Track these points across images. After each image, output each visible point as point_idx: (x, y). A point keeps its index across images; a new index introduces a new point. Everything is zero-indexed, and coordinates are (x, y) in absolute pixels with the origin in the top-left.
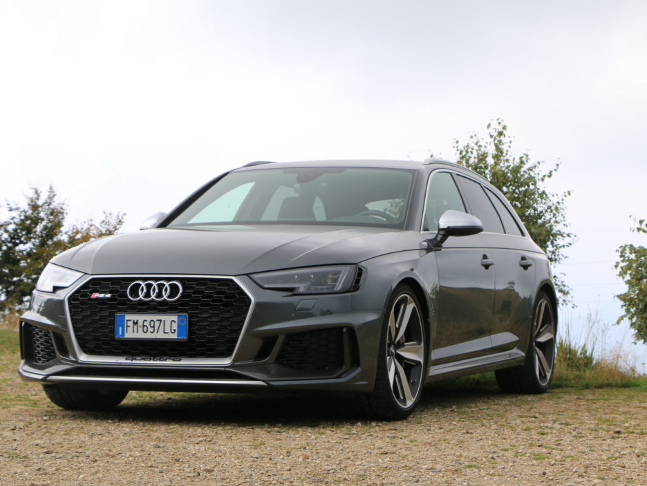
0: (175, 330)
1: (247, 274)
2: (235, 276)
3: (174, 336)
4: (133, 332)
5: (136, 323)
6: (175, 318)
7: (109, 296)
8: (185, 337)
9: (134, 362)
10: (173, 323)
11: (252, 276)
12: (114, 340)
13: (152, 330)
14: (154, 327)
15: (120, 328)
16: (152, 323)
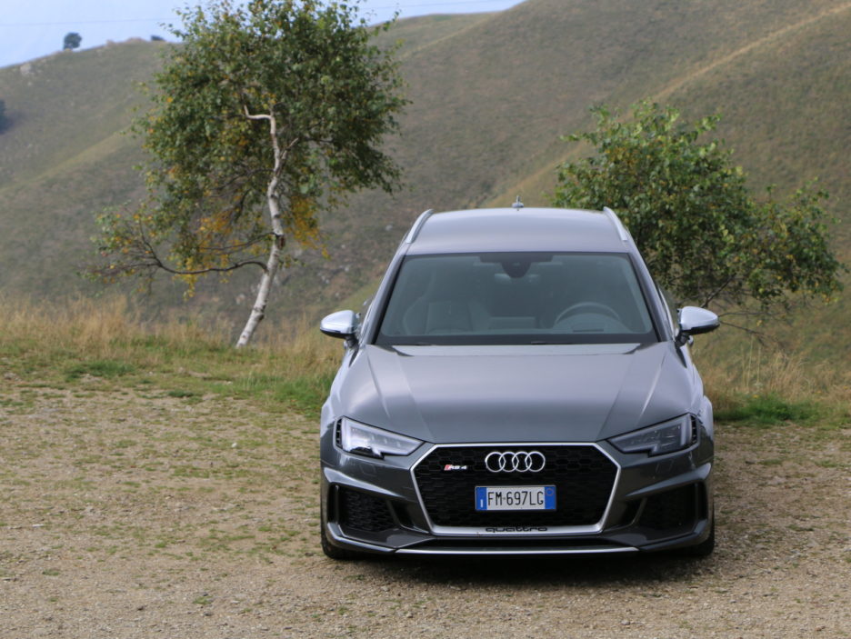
0: (542, 501)
1: (606, 440)
2: (595, 442)
3: (542, 507)
4: (497, 504)
5: (499, 495)
6: (542, 489)
7: (465, 467)
8: (553, 507)
9: (497, 533)
10: (540, 494)
11: (610, 440)
12: (473, 511)
13: (517, 501)
14: (519, 498)
15: (482, 501)
16: (517, 495)
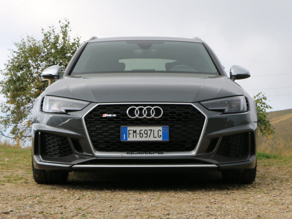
0: (161, 136)
1: (198, 102)
2: (192, 103)
3: (161, 139)
4: (133, 137)
5: (135, 132)
6: (161, 128)
7: (115, 115)
8: (167, 140)
9: (133, 155)
10: (159, 131)
11: (200, 102)
12: (120, 142)
13: (146, 136)
14: (147, 134)
15: (124, 135)
16: (146, 131)
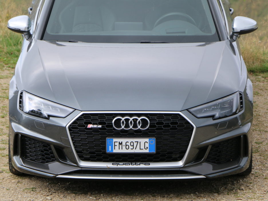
0: (147, 147)
1: (187, 110)
2: (180, 111)
3: (147, 151)
4: (119, 149)
5: (121, 144)
6: (147, 140)
7: (100, 126)
8: (154, 151)
9: (119, 166)
10: (146, 143)
11: (189, 110)
13: (132, 147)
15: (110, 147)
16: (132, 144)
